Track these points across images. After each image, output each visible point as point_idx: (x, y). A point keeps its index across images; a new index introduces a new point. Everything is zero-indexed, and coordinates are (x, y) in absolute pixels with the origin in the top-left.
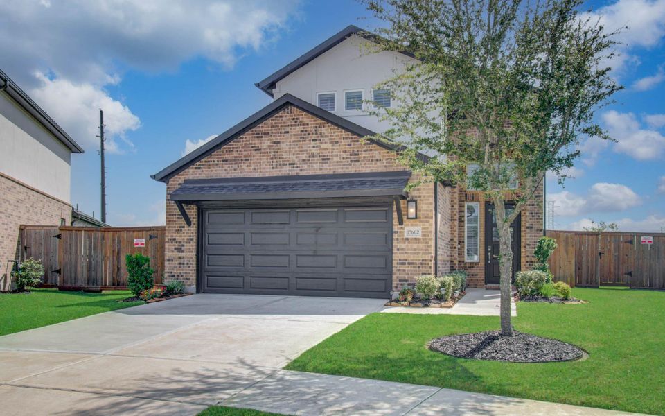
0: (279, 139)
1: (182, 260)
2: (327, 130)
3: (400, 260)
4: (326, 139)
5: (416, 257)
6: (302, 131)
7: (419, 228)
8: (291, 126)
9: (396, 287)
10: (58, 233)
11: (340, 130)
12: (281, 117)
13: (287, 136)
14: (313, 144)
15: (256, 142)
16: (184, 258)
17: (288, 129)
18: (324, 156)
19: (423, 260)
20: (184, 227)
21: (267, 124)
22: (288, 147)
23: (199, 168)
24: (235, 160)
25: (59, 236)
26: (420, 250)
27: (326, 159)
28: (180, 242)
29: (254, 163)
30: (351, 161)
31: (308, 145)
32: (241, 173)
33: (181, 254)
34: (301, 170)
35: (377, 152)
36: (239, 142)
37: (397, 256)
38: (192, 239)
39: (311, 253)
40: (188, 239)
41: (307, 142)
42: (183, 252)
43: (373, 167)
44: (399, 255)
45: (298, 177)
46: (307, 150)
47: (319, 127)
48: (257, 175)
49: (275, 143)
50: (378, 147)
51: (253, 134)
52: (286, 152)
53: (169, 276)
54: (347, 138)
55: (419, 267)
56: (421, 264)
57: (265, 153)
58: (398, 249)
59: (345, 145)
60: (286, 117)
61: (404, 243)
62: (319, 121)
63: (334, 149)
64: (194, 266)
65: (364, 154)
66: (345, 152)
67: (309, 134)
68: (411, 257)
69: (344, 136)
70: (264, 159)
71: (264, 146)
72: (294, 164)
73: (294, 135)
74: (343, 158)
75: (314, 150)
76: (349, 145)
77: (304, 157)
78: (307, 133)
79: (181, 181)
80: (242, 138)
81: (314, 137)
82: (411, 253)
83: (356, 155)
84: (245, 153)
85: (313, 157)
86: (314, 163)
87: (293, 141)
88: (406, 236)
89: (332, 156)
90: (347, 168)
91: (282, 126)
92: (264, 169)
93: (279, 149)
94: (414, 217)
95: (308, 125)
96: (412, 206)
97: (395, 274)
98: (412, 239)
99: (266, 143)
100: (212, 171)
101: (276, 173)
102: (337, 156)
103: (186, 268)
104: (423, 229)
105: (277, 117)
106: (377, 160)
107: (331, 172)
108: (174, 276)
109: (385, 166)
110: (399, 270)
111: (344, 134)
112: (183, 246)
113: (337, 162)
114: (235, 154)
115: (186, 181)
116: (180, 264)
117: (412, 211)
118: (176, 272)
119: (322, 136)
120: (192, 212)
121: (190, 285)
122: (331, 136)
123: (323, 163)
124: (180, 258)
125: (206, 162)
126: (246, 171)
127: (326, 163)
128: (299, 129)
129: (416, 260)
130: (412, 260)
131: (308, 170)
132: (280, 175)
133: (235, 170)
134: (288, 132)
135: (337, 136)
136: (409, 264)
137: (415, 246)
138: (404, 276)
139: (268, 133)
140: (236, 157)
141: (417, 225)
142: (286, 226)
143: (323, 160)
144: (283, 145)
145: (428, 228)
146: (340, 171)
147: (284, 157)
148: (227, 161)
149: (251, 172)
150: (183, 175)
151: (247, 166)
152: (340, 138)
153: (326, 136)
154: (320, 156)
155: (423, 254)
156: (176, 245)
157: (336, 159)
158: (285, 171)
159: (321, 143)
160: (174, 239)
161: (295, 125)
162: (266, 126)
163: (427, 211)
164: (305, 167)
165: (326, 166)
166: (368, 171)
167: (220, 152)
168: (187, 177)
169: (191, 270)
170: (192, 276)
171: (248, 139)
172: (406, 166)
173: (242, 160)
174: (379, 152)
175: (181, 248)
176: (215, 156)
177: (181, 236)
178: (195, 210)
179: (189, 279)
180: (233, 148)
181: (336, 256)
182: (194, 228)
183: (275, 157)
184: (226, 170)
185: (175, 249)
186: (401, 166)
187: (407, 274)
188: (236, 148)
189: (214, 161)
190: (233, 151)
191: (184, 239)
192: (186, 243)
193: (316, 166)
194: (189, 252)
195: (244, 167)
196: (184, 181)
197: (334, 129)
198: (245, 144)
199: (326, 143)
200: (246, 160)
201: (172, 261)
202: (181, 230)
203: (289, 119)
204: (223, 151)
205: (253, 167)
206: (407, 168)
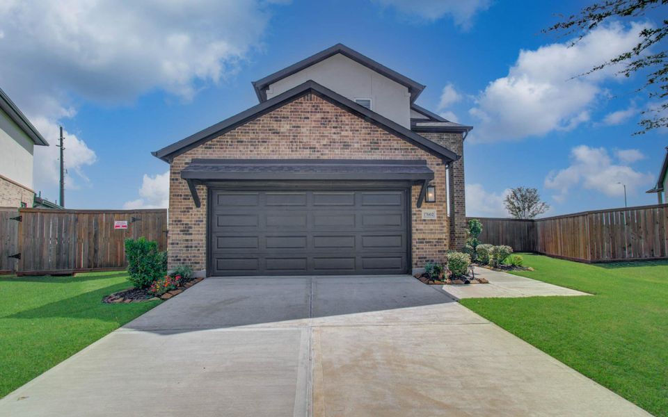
0: (299, 123)
1: (189, 244)
2: (347, 118)
3: (419, 239)
4: (347, 127)
5: (433, 236)
6: (323, 118)
7: (434, 211)
8: (311, 112)
9: (416, 264)
10: (17, 215)
11: (360, 119)
12: (301, 103)
13: (306, 121)
14: (334, 130)
15: (275, 126)
16: (192, 240)
17: (308, 115)
18: (345, 142)
19: (439, 239)
20: (192, 208)
21: (286, 108)
22: (308, 132)
23: (210, 148)
24: (251, 142)
25: (19, 219)
26: (436, 230)
27: (347, 145)
28: (187, 224)
29: (272, 145)
30: (372, 149)
31: (329, 131)
32: (258, 154)
33: (188, 237)
34: (322, 154)
35: (395, 142)
36: (256, 124)
37: (415, 236)
38: (202, 221)
40: (197, 221)
41: (328, 128)
42: (191, 234)
43: (392, 155)
44: (418, 235)
45: (318, 161)
46: (328, 136)
47: (340, 116)
48: (275, 157)
49: (294, 127)
50: (396, 138)
51: (272, 117)
52: (306, 136)
53: (172, 260)
54: (366, 128)
55: (435, 245)
56: (437, 242)
57: (284, 136)
58: (417, 230)
59: (365, 134)
60: (306, 104)
61: (422, 224)
62: (340, 110)
63: (354, 137)
64: (203, 249)
65: (383, 143)
66: (366, 140)
67: (330, 121)
68: (428, 237)
69: (364, 125)
70: (283, 142)
71: (282, 130)
72: (315, 148)
73: (315, 121)
74: (364, 146)
75: (335, 137)
76: (369, 134)
77: (325, 142)
78: (327, 120)
79: (188, 160)
80: (260, 120)
81: (334, 124)
82: (428, 233)
83: (376, 143)
84: (262, 136)
85: (334, 142)
86: (336, 148)
87: (314, 127)
88: (423, 218)
89: (353, 143)
90: (367, 155)
91: (302, 112)
92: (283, 151)
93: (299, 133)
94: (433, 200)
95: (328, 112)
96: (431, 193)
97: (414, 252)
98: (428, 220)
99: (285, 127)
100: (225, 151)
101: (295, 156)
102: (358, 143)
103: (194, 252)
104: (438, 211)
105: (296, 103)
106: (395, 149)
107: (352, 158)
108: (179, 260)
109: (403, 155)
110: (418, 249)
111: (364, 124)
112: (191, 228)
113: (358, 149)
114: (251, 136)
115: (194, 161)
116: (187, 247)
117: (431, 195)
118: (182, 255)
119: (342, 124)
120: (202, 192)
121: (198, 270)
122: (353, 125)
123: (343, 148)
124: (187, 240)
125: (218, 141)
126: (263, 153)
127: (347, 149)
128: (319, 116)
129: (433, 239)
130: (430, 239)
131: (328, 155)
132: (300, 158)
133: (251, 151)
134: (308, 118)
135: (358, 125)
136: (427, 242)
137: (432, 227)
138: (422, 253)
139: (288, 118)
140: (252, 139)
141: (432, 208)
142: (303, 208)
143: (344, 146)
144: (304, 130)
145: (441, 211)
146: (360, 157)
147: (305, 141)
148: (242, 142)
149: (269, 154)
150: (191, 154)
151: (265, 148)
152: (361, 127)
153: (348, 125)
154: (341, 142)
155: (439, 233)
156: (182, 227)
157: (356, 146)
158: (306, 154)
159: (342, 131)
160: (180, 221)
161: (315, 112)
162: (286, 110)
163: (440, 196)
164: (327, 151)
165: (347, 152)
166: (388, 158)
167: (234, 132)
168: (195, 157)
169: (201, 254)
170: (201, 260)
171: (265, 121)
172: (421, 155)
173: (259, 142)
174: (397, 143)
175: (188, 231)
176: (228, 135)
177: (188, 218)
178: (205, 191)
179: (198, 263)
180: (249, 130)
181: (354, 236)
182: (203, 209)
183: (294, 139)
184: (240, 151)
185: (181, 231)
186: (417, 155)
187: (425, 252)
188: (253, 130)
189: (227, 142)
190: (248, 133)
191: (191, 221)
192: (195, 224)
193: (337, 151)
194: (198, 234)
195: (261, 149)
196: (192, 160)
197: (353, 118)
198: (262, 127)
199: (346, 131)
200: (263, 142)
201: (178, 244)
202: (188, 212)
203: (309, 106)
204: (238, 132)
205: (271, 149)
206: (423, 158)
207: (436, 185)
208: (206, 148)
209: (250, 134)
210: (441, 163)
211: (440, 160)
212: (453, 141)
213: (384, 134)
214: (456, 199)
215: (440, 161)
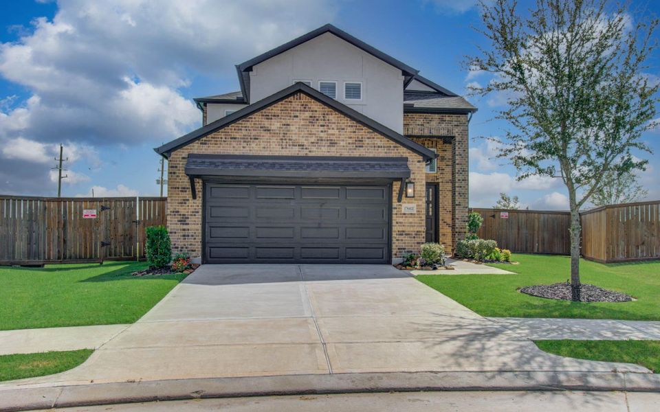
0: (288, 122)
1: (186, 232)
2: (334, 117)
3: (399, 231)
4: (334, 126)
5: (412, 229)
6: (311, 117)
7: (414, 205)
8: (300, 111)
9: (396, 255)
11: (346, 118)
12: (291, 102)
13: (296, 119)
14: (321, 129)
15: (266, 123)
16: (188, 230)
17: (297, 113)
18: (331, 140)
19: (417, 232)
20: (188, 200)
21: (277, 107)
22: (297, 130)
23: (205, 144)
24: (244, 138)
26: (415, 223)
27: (333, 143)
28: (184, 215)
29: (263, 142)
30: (356, 146)
31: (316, 129)
32: (250, 150)
33: (185, 227)
34: (310, 152)
36: (248, 121)
37: (395, 229)
38: (198, 212)
40: (193, 212)
41: (316, 127)
42: (188, 224)
43: (375, 153)
44: (398, 227)
45: (306, 158)
46: (315, 134)
47: (327, 114)
48: (266, 153)
49: (285, 125)
50: (379, 136)
51: (263, 115)
52: (296, 134)
54: (352, 126)
55: (414, 237)
56: (416, 235)
57: (274, 133)
58: (397, 223)
59: (351, 132)
60: (296, 103)
61: (402, 217)
62: (327, 109)
63: (340, 135)
64: (199, 239)
65: (367, 141)
66: (351, 138)
67: (317, 120)
68: (407, 229)
70: (274, 139)
71: (273, 127)
72: (303, 145)
73: (303, 119)
74: (349, 143)
75: (322, 135)
76: (355, 132)
77: (313, 139)
78: (315, 119)
79: (185, 155)
80: (252, 118)
81: (322, 123)
82: (408, 226)
83: (360, 141)
84: (254, 133)
85: (322, 140)
86: (322, 146)
87: (302, 125)
88: (403, 212)
89: (339, 140)
90: (352, 152)
91: (291, 110)
92: (273, 148)
93: (289, 131)
94: (412, 195)
95: (316, 111)
96: (410, 188)
97: (394, 243)
98: (408, 214)
99: (275, 125)
100: (220, 147)
101: (285, 153)
102: (343, 141)
103: (191, 240)
104: (417, 206)
105: (286, 101)
106: (379, 147)
107: (338, 155)
108: (177, 248)
109: (386, 153)
110: (398, 240)
111: (350, 123)
112: (188, 218)
113: (344, 146)
114: (244, 132)
116: (184, 236)
117: (410, 191)
118: (180, 244)
119: (330, 123)
120: (199, 186)
121: (195, 257)
122: (338, 123)
123: (329, 146)
124: (184, 230)
125: (212, 138)
126: (255, 149)
127: (333, 146)
128: (308, 114)
129: (412, 231)
130: (408, 231)
131: (317, 152)
132: (290, 155)
133: (244, 147)
134: (297, 116)
135: (344, 123)
136: (406, 234)
137: (411, 220)
138: (402, 245)
139: (278, 116)
140: (245, 135)
141: (412, 203)
142: (291, 201)
143: (331, 143)
144: (292, 128)
145: (421, 205)
146: (346, 154)
147: (294, 138)
148: (235, 138)
149: (260, 151)
150: (188, 149)
151: (257, 145)
152: (347, 126)
153: (335, 123)
154: (327, 140)
155: (417, 226)
156: (179, 218)
157: (342, 143)
158: (295, 151)
159: (329, 129)
160: (178, 212)
161: (304, 111)
162: (276, 109)
163: (420, 191)
164: (314, 149)
165: (333, 149)
166: (371, 155)
167: (228, 129)
168: (191, 152)
169: (198, 242)
170: (198, 248)
171: (257, 119)
172: (403, 153)
173: (251, 139)
174: (380, 141)
175: (185, 221)
176: (222, 132)
177: (185, 209)
178: (201, 184)
179: (195, 251)
180: (242, 127)
181: (337, 228)
182: (199, 201)
183: (284, 138)
184: (234, 147)
185: (179, 221)
186: (399, 153)
187: (405, 243)
188: (245, 127)
189: (221, 138)
190: (241, 130)
191: (188, 212)
192: (191, 215)
193: (324, 149)
194: (195, 224)
195: (253, 145)
196: (189, 155)
197: (340, 117)
198: (254, 124)
199: (333, 129)
200: (255, 139)
201: (175, 233)
202: (185, 203)
203: (298, 105)
204: (231, 129)
205: (262, 146)
206: (405, 155)
207: (417, 180)
208: (201, 143)
209: (243, 131)
210: (421, 160)
212: (456, 123)
213: (368, 132)
215: (421, 158)
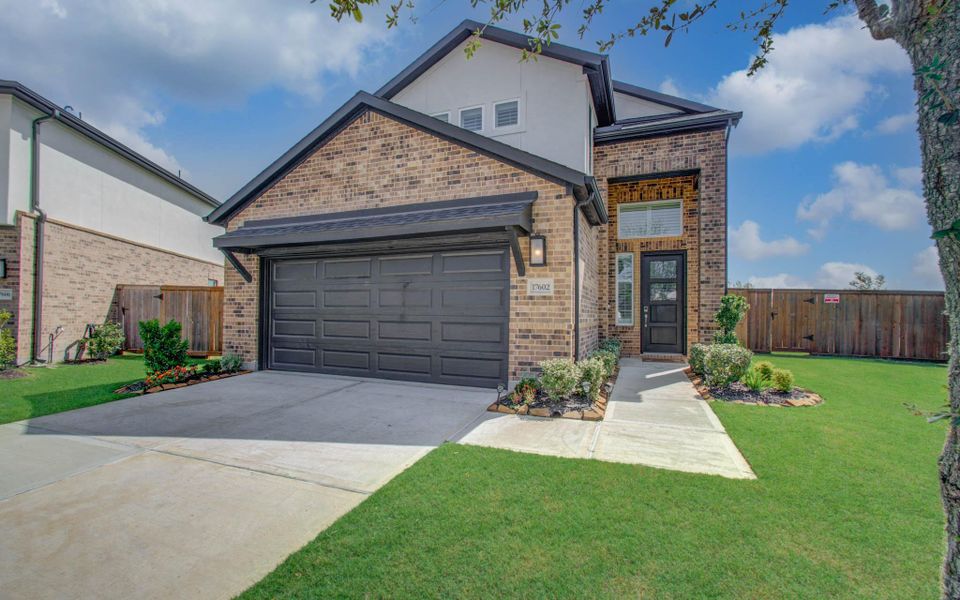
0: (354, 158)
1: (241, 327)
2: (416, 139)
3: (520, 331)
4: (415, 154)
5: (545, 326)
6: (383, 145)
7: (549, 281)
8: (370, 139)
9: (514, 374)
10: (159, 293)
11: (434, 138)
12: (357, 128)
13: (364, 154)
14: (398, 162)
15: (327, 166)
16: (243, 324)
17: (365, 144)
18: (412, 178)
19: (556, 332)
20: (243, 284)
21: (340, 139)
22: (365, 170)
23: (261, 206)
24: (301, 193)
25: (161, 297)
26: (551, 315)
27: (414, 183)
28: (239, 304)
29: (323, 194)
30: (449, 183)
31: (391, 164)
32: (308, 209)
33: (240, 320)
34: (382, 200)
35: (486, 167)
36: (306, 167)
37: (515, 325)
38: (252, 300)
39: (395, 318)
40: (248, 300)
41: (390, 160)
42: (242, 316)
43: (480, 189)
44: (519, 323)
45: (377, 211)
46: (389, 172)
47: (406, 137)
48: (327, 211)
49: (349, 164)
50: (487, 159)
51: (323, 155)
52: (363, 176)
53: (228, 347)
54: (443, 150)
55: (550, 343)
56: (553, 337)
57: (337, 179)
58: (517, 314)
59: (441, 160)
60: (362, 127)
61: (527, 304)
62: (406, 128)
63: (424, 167)
64: (254, 335)
65: (467, 171)
66: (441, 170)
67: (392, 149)
68: (537, 327)
69: (439, 147)
70: (336, 188)
71: (335, 171)
72: (372, 192)
73: (373, 152)
74: (438, 180)
75: (399, 171)
76: (447, 159)
77: (385, 182)
78: (389, 148)
79: (241, 224)
80: (309, 162)
81: (398, 152)
82: (538, 320)
83: (455, 172)
84: (312, 182)
85: (398, 180)
86: (399, 189)
87: (372, 161)
88: (529, 294)
89: (423, 177)
90: (443, 193)
91: (358, 141)
92: (335, 201)
93: (354, 173)
94: (541, 261)
95: (390, 135)
96: (537, 247)
97: (512, 352)
98: (538, 298)
99: (338, 166)
100: (275, 209)
101: (350, 207)
102: (429, 176)
103: (245, 337)
104: (556, 281)
105: (351, 128)
106: (486, 179)
107: (421, 201)
108: (232, 347)
109: (498, 187)
110: (518, 347)
111: (439, 144)
112: (242, 308)
113: (430, 185)
114: (302, 184)
115: (247, 224)
116: (239, 331)
117: (538, 253)
118: (235, 343)
119: (410, 150)
120: (252, 264)
121: (249, 360)
122: (422, 148)
123: (409, 188)
124: (239, 324)
125: (268, 196)
126: (314, 206)
127: (414, 187)
128: (379, 142)
129: (545, 331)
130: (539, 331)
131: (392, 200)
132: (356, 209)
133: (301, 205)
134: (365, 149)
135: (430, 147)
136: (534, 337)
137: (544, 309)
138: (525, 356)
139: (341, 152)
140: (302, 188)
141: (546, 276)
142: (367, 281)
143: (411, 183)
144: (359, 167)
145: (563, 281)
146: (433, 198)
147: (361, 183)
148: (291, 194)
149: (320, 207)
150: (243, 215)
151: (316, 199)
152: (434, 151)
153: (416, 149)
154: (406, 179)
155: (556, 321)
156: (235, 308)
157: (427, 181)
158: (361, 203)
159: (409, 160)
160: (233, 300)
161: (375, 138)
162: (338, 142)
163: (562, 253)
164: (387, 195)
165: (414, 192)
166: (473, 195)
167: (284, 182)
168: (248, 218)
170: (253, 348)
171: (316, 162)
172: (529, 184)
173: (309, 192)
174: (489, 167)
175: (240, 312)
176: (278, 187)
177: (240, 296)
178: (256, 261)
179: (248, 352)
180: (299, 176)
181: (430, 323)
182: (254, 285)
183: (349, 184)
184: (292, 206)
185: (235, 312)
186: (522, 185)
187: (532, 353)
188: (303, 176)
189: (277, 196)
190: (298, 181)
191: (243, 300)
192: (246, 304)
193: (401, 194)
194: (249, 316)
195: (312, 200)
196: (244, 223)
197: (425, 138)
198: (313, 170)
199: (414, 159)
200: (314, 191)
201: (231, 327)
202: (240, 288)
203: (366, 131)
204: (288, 182)
205: (322, 200)
206: (531, 188)
207: (554, 233)
208: (257, 206)
210: (563, 193)
211: (563, 188)
212: (701, 147)
213: (469, 156)
214: (703, 256)
215: (562, 190)
